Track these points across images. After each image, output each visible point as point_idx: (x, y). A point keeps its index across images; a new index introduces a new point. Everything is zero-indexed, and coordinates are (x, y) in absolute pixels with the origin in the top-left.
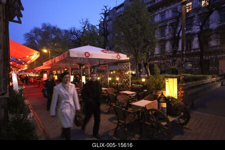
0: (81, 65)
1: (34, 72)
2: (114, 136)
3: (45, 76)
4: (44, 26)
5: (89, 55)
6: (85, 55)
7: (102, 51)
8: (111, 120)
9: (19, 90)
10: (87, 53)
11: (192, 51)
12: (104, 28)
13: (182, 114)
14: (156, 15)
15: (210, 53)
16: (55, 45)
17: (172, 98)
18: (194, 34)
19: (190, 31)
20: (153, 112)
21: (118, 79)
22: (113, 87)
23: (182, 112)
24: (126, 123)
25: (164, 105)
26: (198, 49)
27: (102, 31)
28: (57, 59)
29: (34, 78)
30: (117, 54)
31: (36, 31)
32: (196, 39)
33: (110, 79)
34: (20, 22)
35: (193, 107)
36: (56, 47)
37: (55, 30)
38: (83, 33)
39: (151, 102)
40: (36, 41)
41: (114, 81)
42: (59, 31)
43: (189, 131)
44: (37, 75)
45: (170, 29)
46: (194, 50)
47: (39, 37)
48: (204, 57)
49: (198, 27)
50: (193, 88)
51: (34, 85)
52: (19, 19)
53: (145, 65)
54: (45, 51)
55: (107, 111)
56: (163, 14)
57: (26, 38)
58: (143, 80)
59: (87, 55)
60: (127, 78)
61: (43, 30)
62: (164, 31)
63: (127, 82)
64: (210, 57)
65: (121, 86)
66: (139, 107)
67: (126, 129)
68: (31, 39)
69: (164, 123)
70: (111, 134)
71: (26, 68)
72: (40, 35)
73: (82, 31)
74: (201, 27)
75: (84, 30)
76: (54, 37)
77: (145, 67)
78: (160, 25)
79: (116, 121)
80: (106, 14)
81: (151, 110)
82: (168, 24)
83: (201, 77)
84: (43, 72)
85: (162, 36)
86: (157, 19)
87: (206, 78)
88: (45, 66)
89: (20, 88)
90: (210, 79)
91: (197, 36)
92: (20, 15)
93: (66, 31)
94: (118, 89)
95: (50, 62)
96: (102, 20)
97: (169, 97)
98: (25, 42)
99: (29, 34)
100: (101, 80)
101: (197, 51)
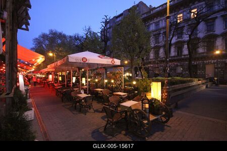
0: (80, 69)
1: (41, 73)
2: (104, 132)
3: (50, 77)
4: (51, 32)
5: (86, 60)
6: (83, 60)
7: (99, 57)
8: (103, 118)
9: (25, 90)
10: (85, 58)
11: (183, 57)
12: (104, 35)
13: (164, 113)
14: (151, 24)
15: (198, 59)
16: (60, 49)
17: (155, 100)
18: (184, 42)
19: (180, 39)
20: (137, 112)
21: (113, 81)
22: (109, 88)
23: (164, 111)
24: (114, 121)
25: (147, 106)
26: (187, 55)
27: (103, 37)
28: (59, 63)
29: (41, 78)
30: (112, 60)
31: (44, 36)
32: (186, 46)
33: (106, 81)
34: (27, 29)
35: (177, 107)
36: (61, 51)
37: (61, 36)
38: (85, 39)
39: (137, 102)
40: (44, 45)
41: (109, 83)
42: (64, 36)
43: (169, 128)
44: (44, 76)
45: (163, 37)
46: (184, 55)
47: (47, 42)
48: (193, 62)
49: (188, 36)
50: (179, 90)
51: (40, 85)
52: (27, 27)
53: (140, 68)
54: (51, 54)
55: (101, 110)
56: (157, 24)
57: (34, 42)
58: (134, 83)
59: (84, 60)
60: (121, 80)
61: (50, 36)
62: (158, 38)
63: (120, 84)
64: (198, 62)
65: (116, 87)
66: (126, 107)
67: (114, 126)
68: (39, 43)
69: (146, 122)
70: (102, 130)
71: (33, 70)
72: (47, 40)
73: (85, 37)
74: (190, 36)
75: (87, 36)
76: (59, 41)
77: (140, 71)
78: (154, 33)
79: (106, 119)
80: (106, 23)
81: (136, 110)
82: (162, 32)
83: (188, 80)
84: (48, 73)
85: (156, 43)
86: (153, 27)
87: (192, 81)
88: (49, 68)
89: (26, 88)
90: (196, 82)
91: (186, 43)
92: (27, 24)
93: (70, 37)
94: (113, 90)
95: (53, 65)
96: (103, 28)
97: (153, 99)
98: (34, 46)
99: (37, 39)
100: (99, 82)
101: (187, 56)
